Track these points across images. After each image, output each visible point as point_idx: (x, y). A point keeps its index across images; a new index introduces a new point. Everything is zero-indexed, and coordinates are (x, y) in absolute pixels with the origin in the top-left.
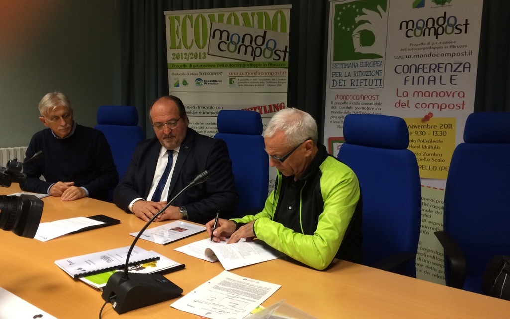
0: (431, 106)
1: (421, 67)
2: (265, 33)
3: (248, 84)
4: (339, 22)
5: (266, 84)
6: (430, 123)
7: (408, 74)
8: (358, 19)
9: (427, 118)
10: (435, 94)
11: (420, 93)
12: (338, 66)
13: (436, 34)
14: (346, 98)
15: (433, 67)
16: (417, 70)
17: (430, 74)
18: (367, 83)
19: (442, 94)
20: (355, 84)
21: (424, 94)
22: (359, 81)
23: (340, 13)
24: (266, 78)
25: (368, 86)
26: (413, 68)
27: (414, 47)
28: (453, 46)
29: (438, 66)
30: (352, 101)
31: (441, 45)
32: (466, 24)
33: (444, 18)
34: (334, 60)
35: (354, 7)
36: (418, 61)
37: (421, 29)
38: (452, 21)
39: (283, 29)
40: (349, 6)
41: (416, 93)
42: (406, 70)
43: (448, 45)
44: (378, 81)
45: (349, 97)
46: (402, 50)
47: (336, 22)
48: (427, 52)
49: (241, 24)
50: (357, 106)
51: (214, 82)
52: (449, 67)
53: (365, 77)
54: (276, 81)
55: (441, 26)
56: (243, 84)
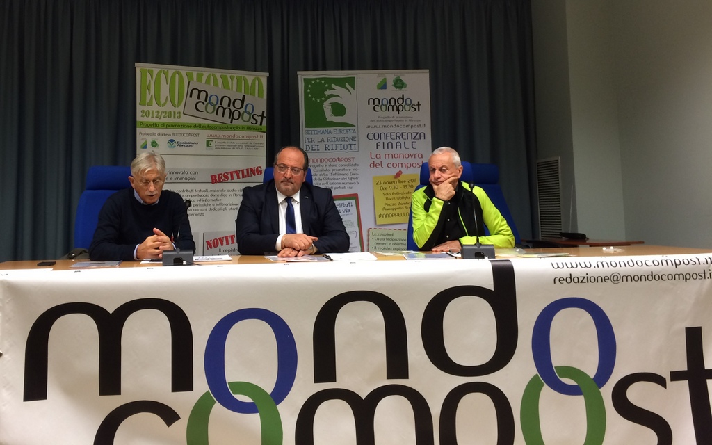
0: (400, 165)
1: (389, 135)
2: (244, 96)
3: (225, 147)
4: (309, 93)
5: (244, 147)
6: (400, 178)
7: (379, 140)
8: (327, 93)
9: (398, 175)
10: (402, 156)
11: (390, 156)
12: (310, 132)
13: (398, 110)
14: (321, 161)
15: (398, 135)
16: (386, 137)
17: (396, 141)
18: (343, 148)
19: (407, 156)
20: (330, 148)
21: (393, 156)
22: (334, 147)
23: (310, 86)
24: (244, 141)
25: (343, 150)
26: (383, 135)
27: (382, 119)
28: (411, 120)
29: (402, 135)
30: (328, 163)
31: (402, 119)
32: (419, 105)
33: (403, 99)
34: (306, 127)
35: (323, 82)
36: (386, 131)
37: (386, 106)
38: (408, 102)
39: (260, 95)
40: (318, 81)
41: (387, 156)
42: (376, 137)
43: (408, 119)
44: (353, 146)
45: (324, 160)
46: (372, 121)
47: (306, 94)
48: (393, 123)
49: (220, 86)
50: (334, 168)
51: (190, 144)
52: (410, 135)
53: (340, 143)
54: (253, 145)
55: (401, 105)
56: (220, 147)
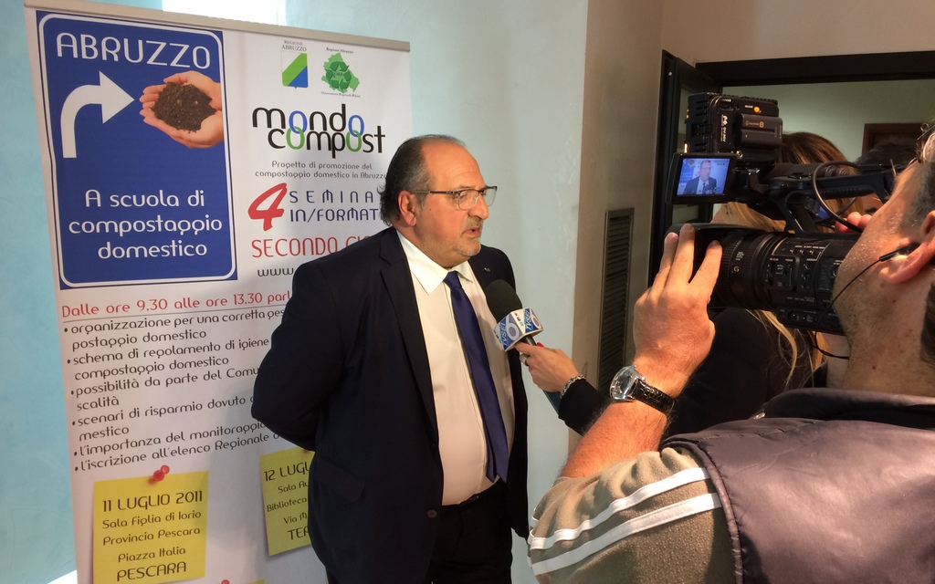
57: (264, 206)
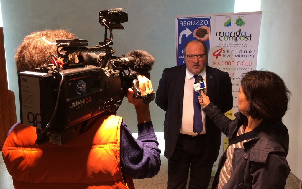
57: (217, 53)
